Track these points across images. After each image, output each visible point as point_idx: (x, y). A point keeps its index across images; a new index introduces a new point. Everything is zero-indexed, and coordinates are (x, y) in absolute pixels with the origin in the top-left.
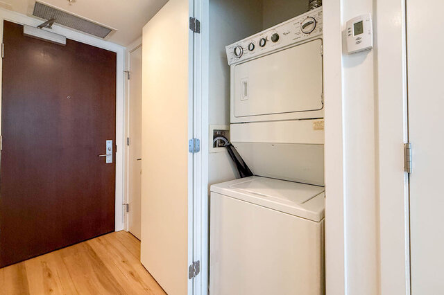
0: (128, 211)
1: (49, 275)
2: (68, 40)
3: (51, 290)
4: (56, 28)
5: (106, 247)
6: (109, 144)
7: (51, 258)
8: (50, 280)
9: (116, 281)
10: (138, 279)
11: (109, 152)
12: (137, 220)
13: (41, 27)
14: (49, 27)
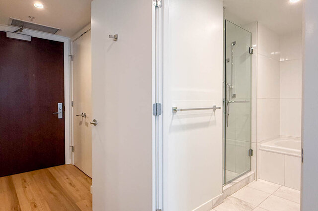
0: (73, 151)
1: (25, 181)
2: (32, 38)
3: (26, 187)
4: (25, 31)
5: (58, 172)
6: (60, 105)
7: (26, 175)
8: (25, 183)
9: (61, 187)
10: (74, 186)
11: (60, 111)
12: (79, 157)
13: (16, 32)
14: (21, 31)
